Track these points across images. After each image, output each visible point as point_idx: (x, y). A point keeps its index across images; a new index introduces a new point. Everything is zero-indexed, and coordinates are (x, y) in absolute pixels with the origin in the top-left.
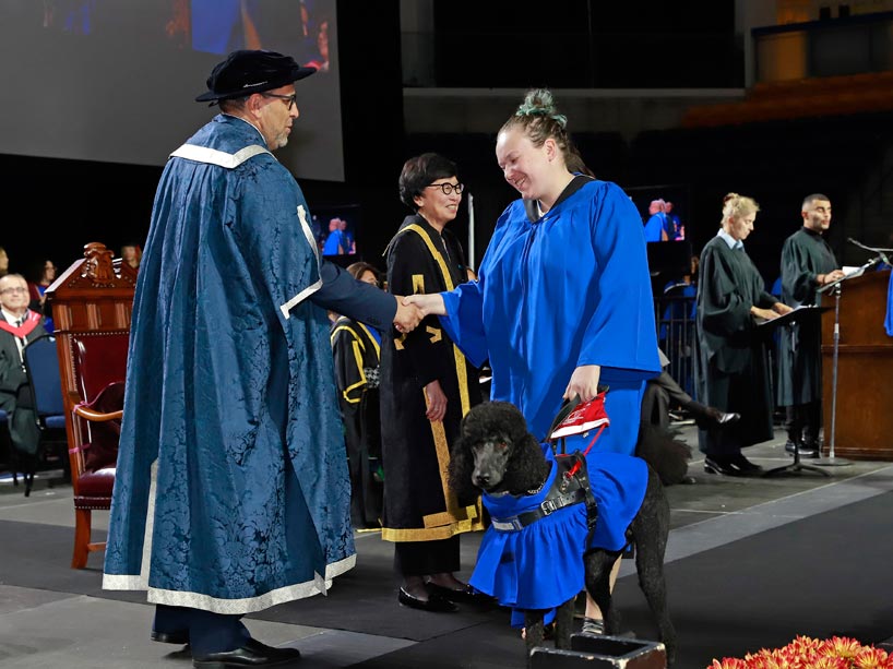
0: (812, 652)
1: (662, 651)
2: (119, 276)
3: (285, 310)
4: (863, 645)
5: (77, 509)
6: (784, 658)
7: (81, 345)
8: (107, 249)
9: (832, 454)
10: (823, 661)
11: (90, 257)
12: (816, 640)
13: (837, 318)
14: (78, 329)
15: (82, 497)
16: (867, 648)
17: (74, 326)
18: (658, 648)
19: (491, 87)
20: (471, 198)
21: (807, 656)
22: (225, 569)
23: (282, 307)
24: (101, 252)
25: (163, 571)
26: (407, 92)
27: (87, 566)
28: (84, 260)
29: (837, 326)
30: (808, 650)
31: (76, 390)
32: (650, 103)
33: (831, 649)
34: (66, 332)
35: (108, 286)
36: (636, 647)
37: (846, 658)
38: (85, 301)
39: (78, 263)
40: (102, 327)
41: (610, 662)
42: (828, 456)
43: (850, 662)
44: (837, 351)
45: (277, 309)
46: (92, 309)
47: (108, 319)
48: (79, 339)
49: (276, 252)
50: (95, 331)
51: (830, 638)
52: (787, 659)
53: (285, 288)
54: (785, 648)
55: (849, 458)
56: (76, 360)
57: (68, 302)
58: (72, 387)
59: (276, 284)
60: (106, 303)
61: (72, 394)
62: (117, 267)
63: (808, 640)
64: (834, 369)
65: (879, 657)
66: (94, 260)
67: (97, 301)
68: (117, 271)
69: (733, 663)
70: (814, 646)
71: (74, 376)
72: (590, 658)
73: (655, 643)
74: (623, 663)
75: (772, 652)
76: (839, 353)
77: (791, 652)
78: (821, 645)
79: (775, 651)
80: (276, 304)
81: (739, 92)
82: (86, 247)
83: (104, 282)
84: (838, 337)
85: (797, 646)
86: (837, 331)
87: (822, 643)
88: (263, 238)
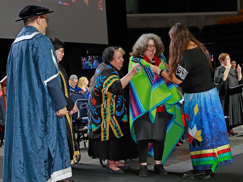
3: (45, 82)
19: (156, 13)
22: (36, 173)
23: (44, 82)
25: (16, 177)
26: (128, 15)
45: (42, 82)
49: (43, 63)
53: (46, 75)
59: (42, 74)
80: (42, 80)
88: (40, 59)
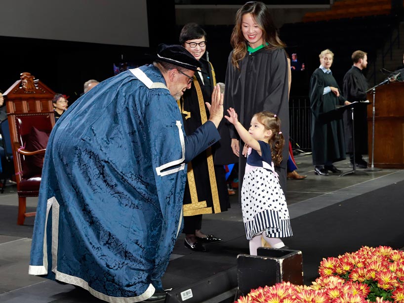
0: (370, 253)
1: (300, 255)
2: (37, 88)
3: (158, 170)
4: (393, 249)
5: (19, 197)
6: (357, 257)
7: (20, 120)
8: (31, 75)
9: (373, 166)
10: (375, 257)
11: (23, 79)
12: (372, 248)
13: (374, 104)
14: (18, 113)
15: (21, 192)
16: (396, 251)
17: (16, 111)
18: (298, 253)
20: (208, 53)
21: (368, 255)
23: (156, 169)
24: (28, 77)
26: (177, 7)
27: (24, 224)
28: (20, 81)
29: (374, 108)
30: (368, 253)
31: (17, 141)
32: (287, 11)
33: (379, 252)
34: (12, 114)
35: (32, 93)
36: (288, 253)
37: (386, 256)
38: (21, 99)
39: (18, 82)
40: (30, 112)
41: (275, 260)
42: (371, 167)
43: (388, 258)
44: (374, 119)
45: (154, 169)
46: (25, 104)
47: (32, 108)
48: (19, 117)
50: (26, 114)
51: (378, 246)
52: (358, 257)
54: (357, 252)
55: (380, 167)
56: (17, 127)
57: (13, 100)
58: (16, 140)
60: (31, 100)
61: (16, 143)
62: (36, 84)
63: (368, 248)
64: (373, 128)
65: (401, 255)
66: (25, 81)
67: (27, 100)
68: (36, 85)
69: (333, 259)
70: (370, 250)
71: (17, 135)
72: (266, 259)
73: (297, 251)
74: (281, 261)
75: (351, 254)
76: (375, 120)
77: (360, 254)
78: (374, 250)
79: (352, 254)
80: (154, 166)
81: (328, 6)
82: (21, 74)
83: (30, 91)
84: (374, 113)
85: (363, 251)
86: (374, 110)
87: (374, 249)
